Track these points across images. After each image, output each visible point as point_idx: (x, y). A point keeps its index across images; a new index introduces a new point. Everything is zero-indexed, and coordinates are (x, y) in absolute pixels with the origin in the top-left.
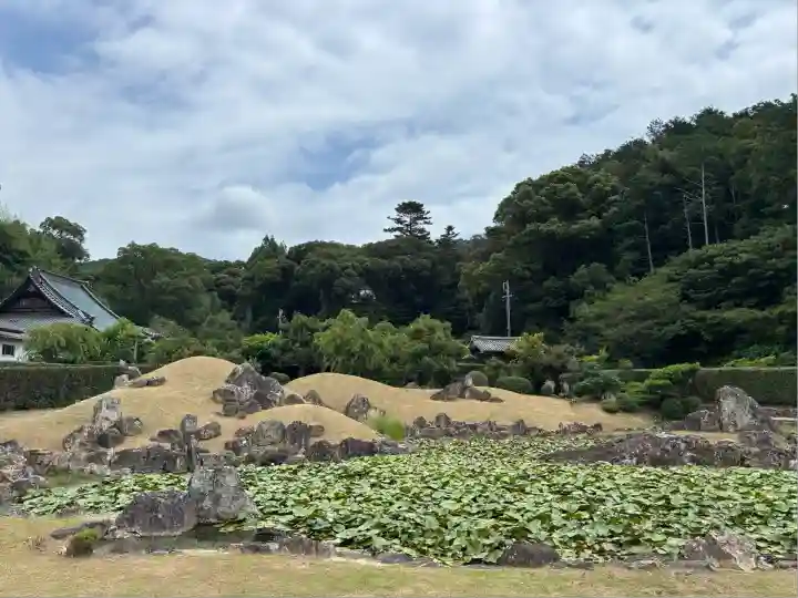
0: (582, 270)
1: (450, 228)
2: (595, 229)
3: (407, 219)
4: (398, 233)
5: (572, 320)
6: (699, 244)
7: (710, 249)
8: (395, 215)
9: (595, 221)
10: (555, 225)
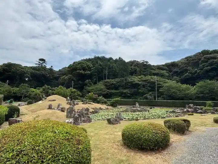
0: (87, 81)
1: (52, 66)
2: (89, 74)
3: (41, 62)
4: (38, 65)
5: (85, 89)
6: (105, 79)
7: (107, 80)
8: (38, 60)
9: (89, 72)
10: (82, 72)
